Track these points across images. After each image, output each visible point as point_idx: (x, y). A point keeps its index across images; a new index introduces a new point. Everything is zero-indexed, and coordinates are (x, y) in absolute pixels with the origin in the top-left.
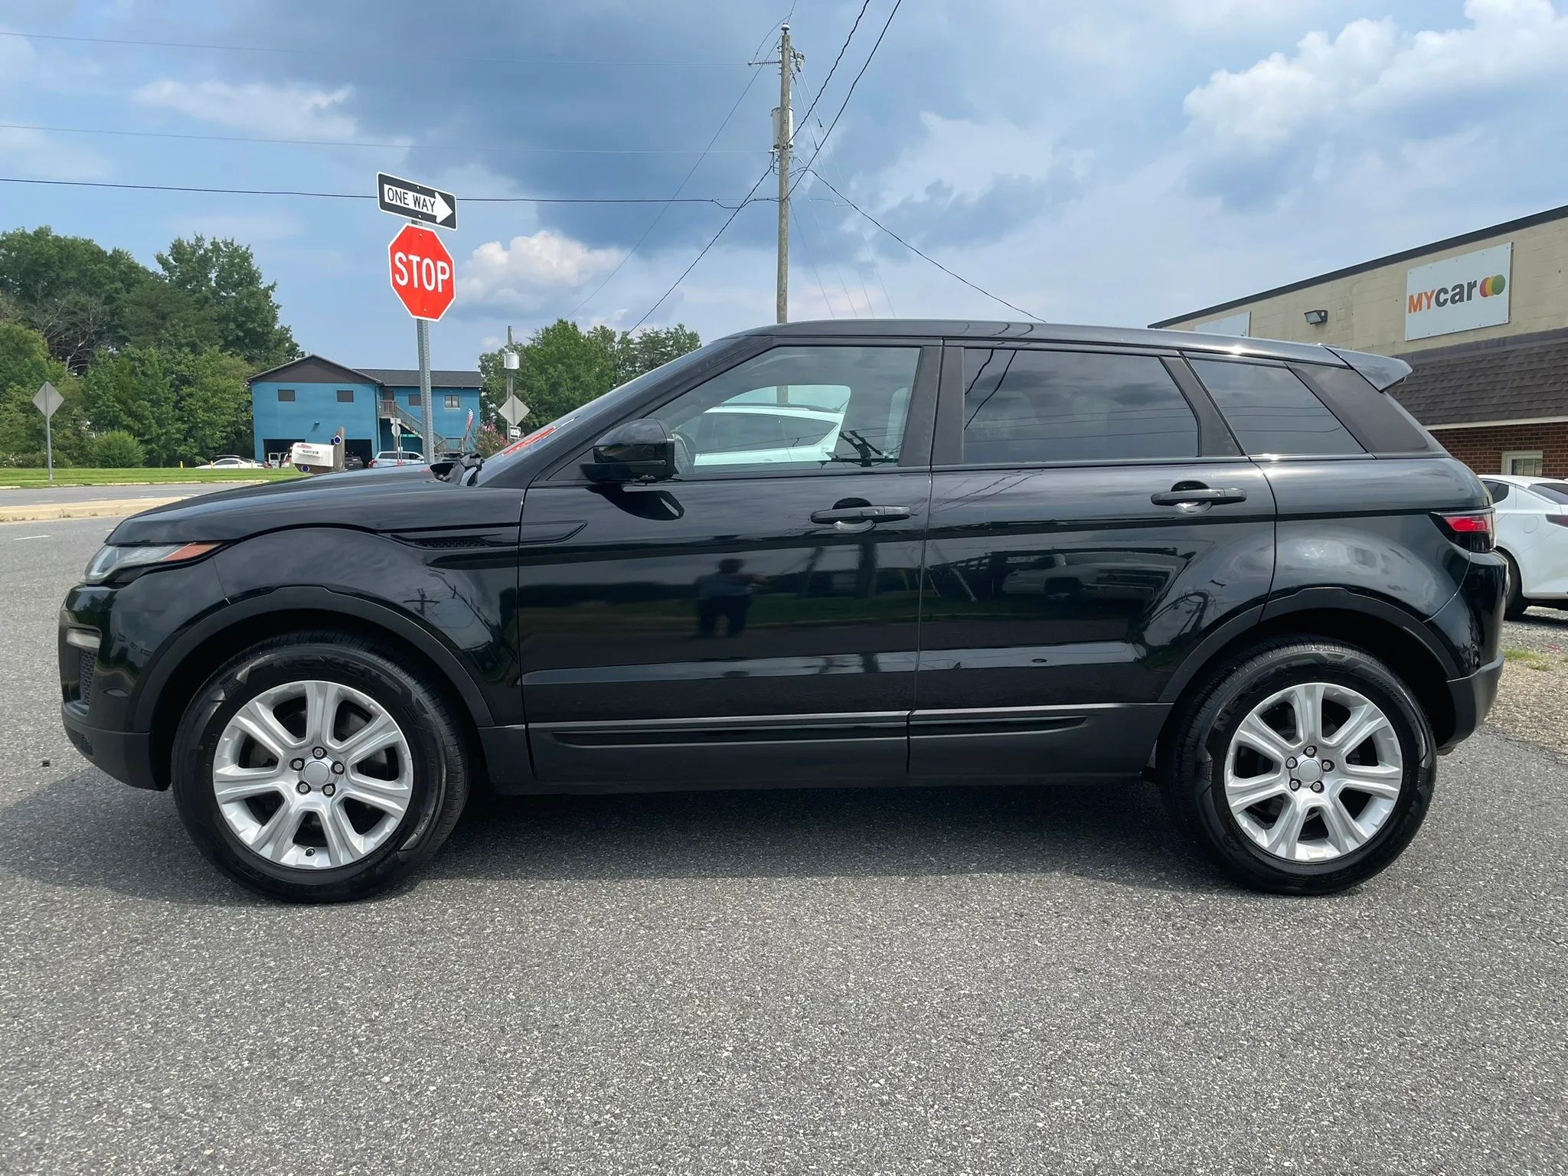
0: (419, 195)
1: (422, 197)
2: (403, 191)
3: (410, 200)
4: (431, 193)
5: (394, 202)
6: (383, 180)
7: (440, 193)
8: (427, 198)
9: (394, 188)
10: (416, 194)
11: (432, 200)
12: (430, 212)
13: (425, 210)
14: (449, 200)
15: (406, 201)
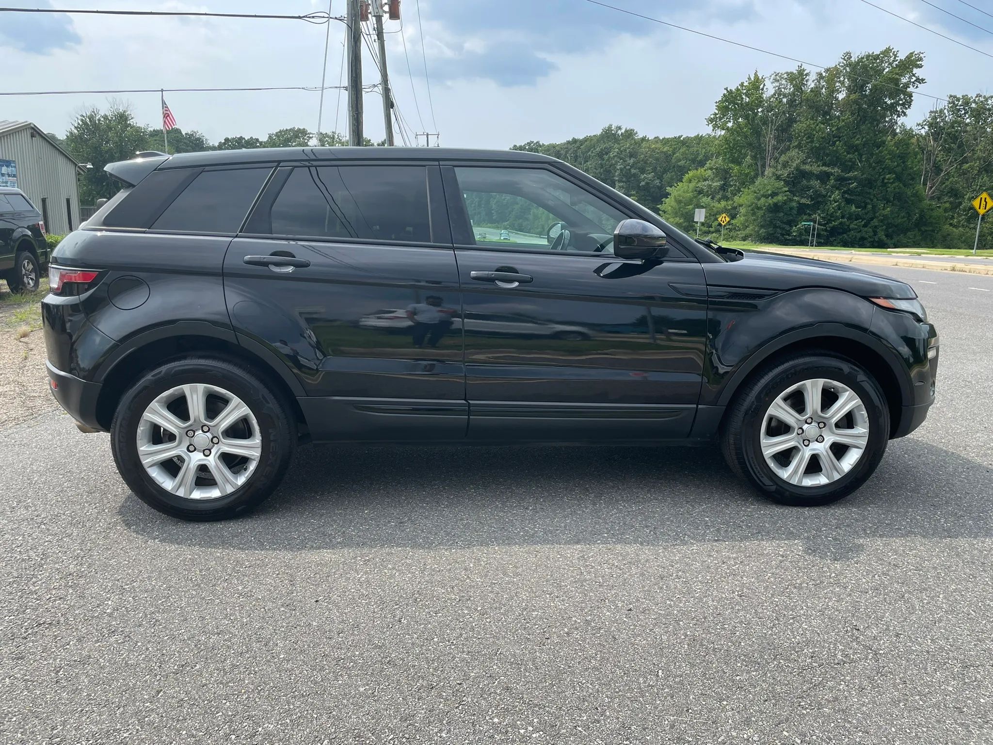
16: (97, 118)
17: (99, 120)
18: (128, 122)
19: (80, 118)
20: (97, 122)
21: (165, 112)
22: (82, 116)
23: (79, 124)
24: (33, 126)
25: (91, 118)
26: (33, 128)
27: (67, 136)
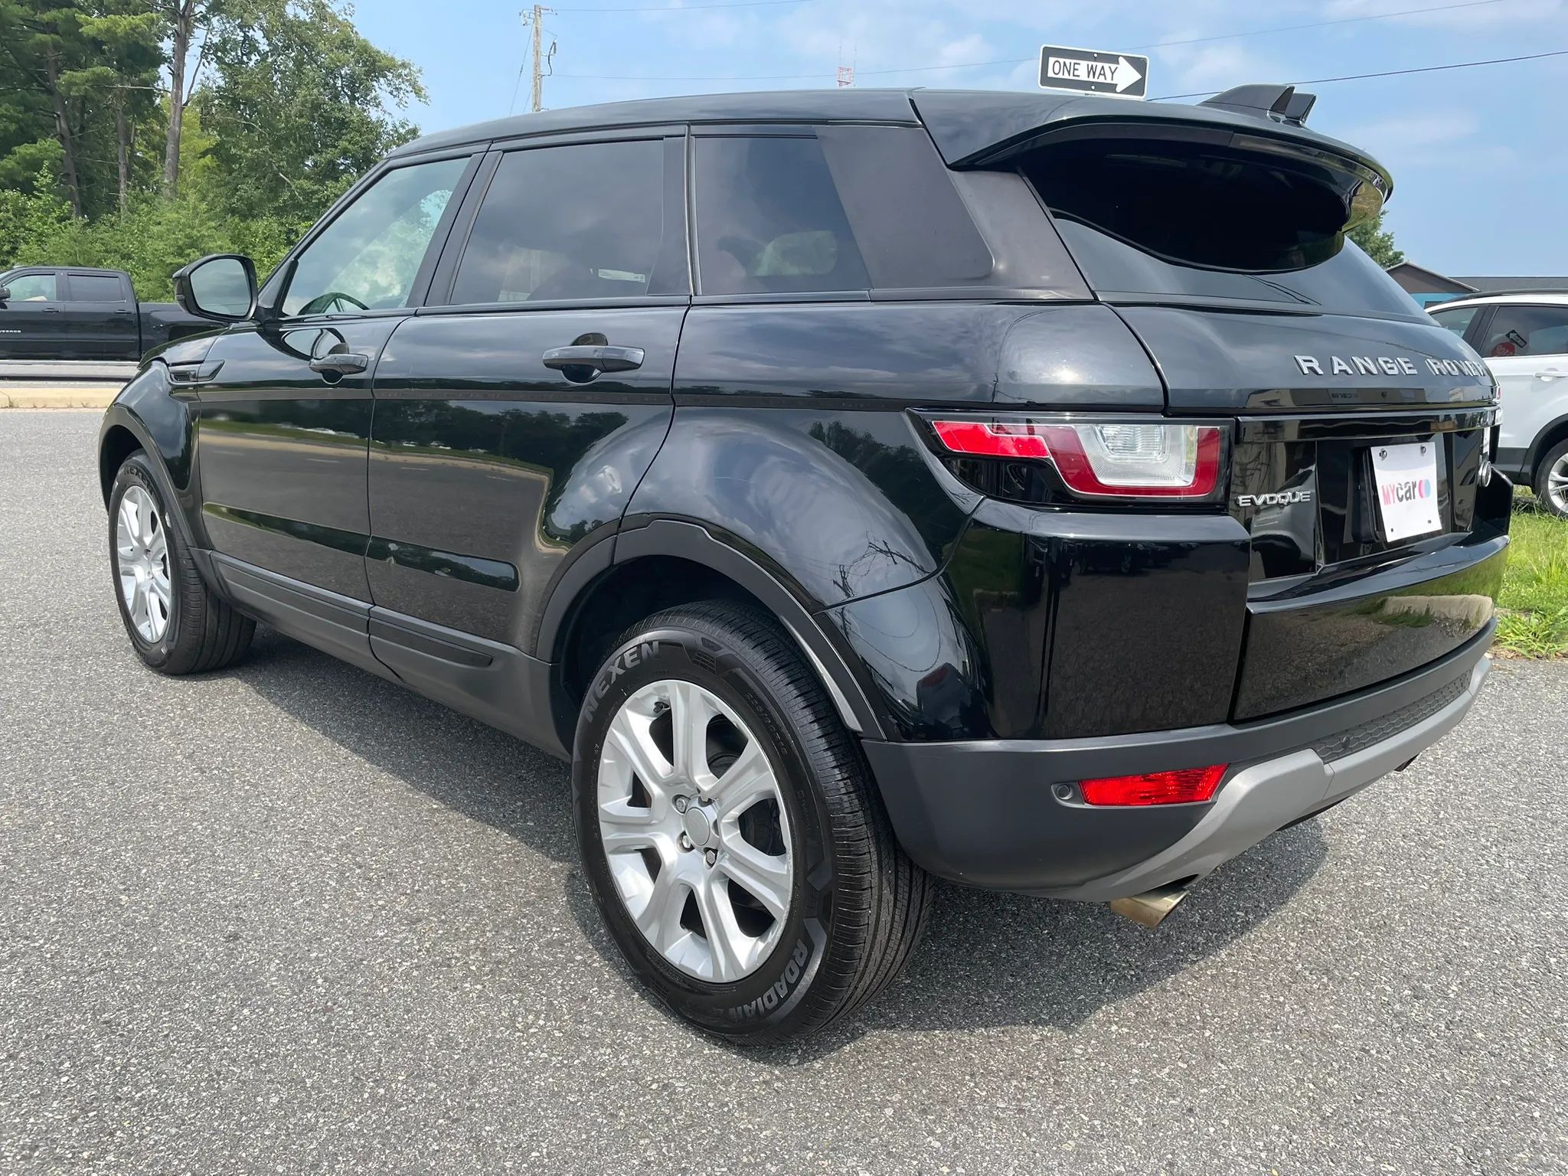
0: (1094, 64)
1: (1100, 65)
2: (1073, 61)
3: (1082, 71)
4: (1113, 59)
5: (1060, 76)
6: (1048, 52)
7: (1125, 57)
8: (1106, 66)
9: (1062, 60)
10: (1090, 63)
11: (1113, 66)
12: (1109, 81)
13: (1102, 79)
14: (1139, 64)
15: (1076, 73)
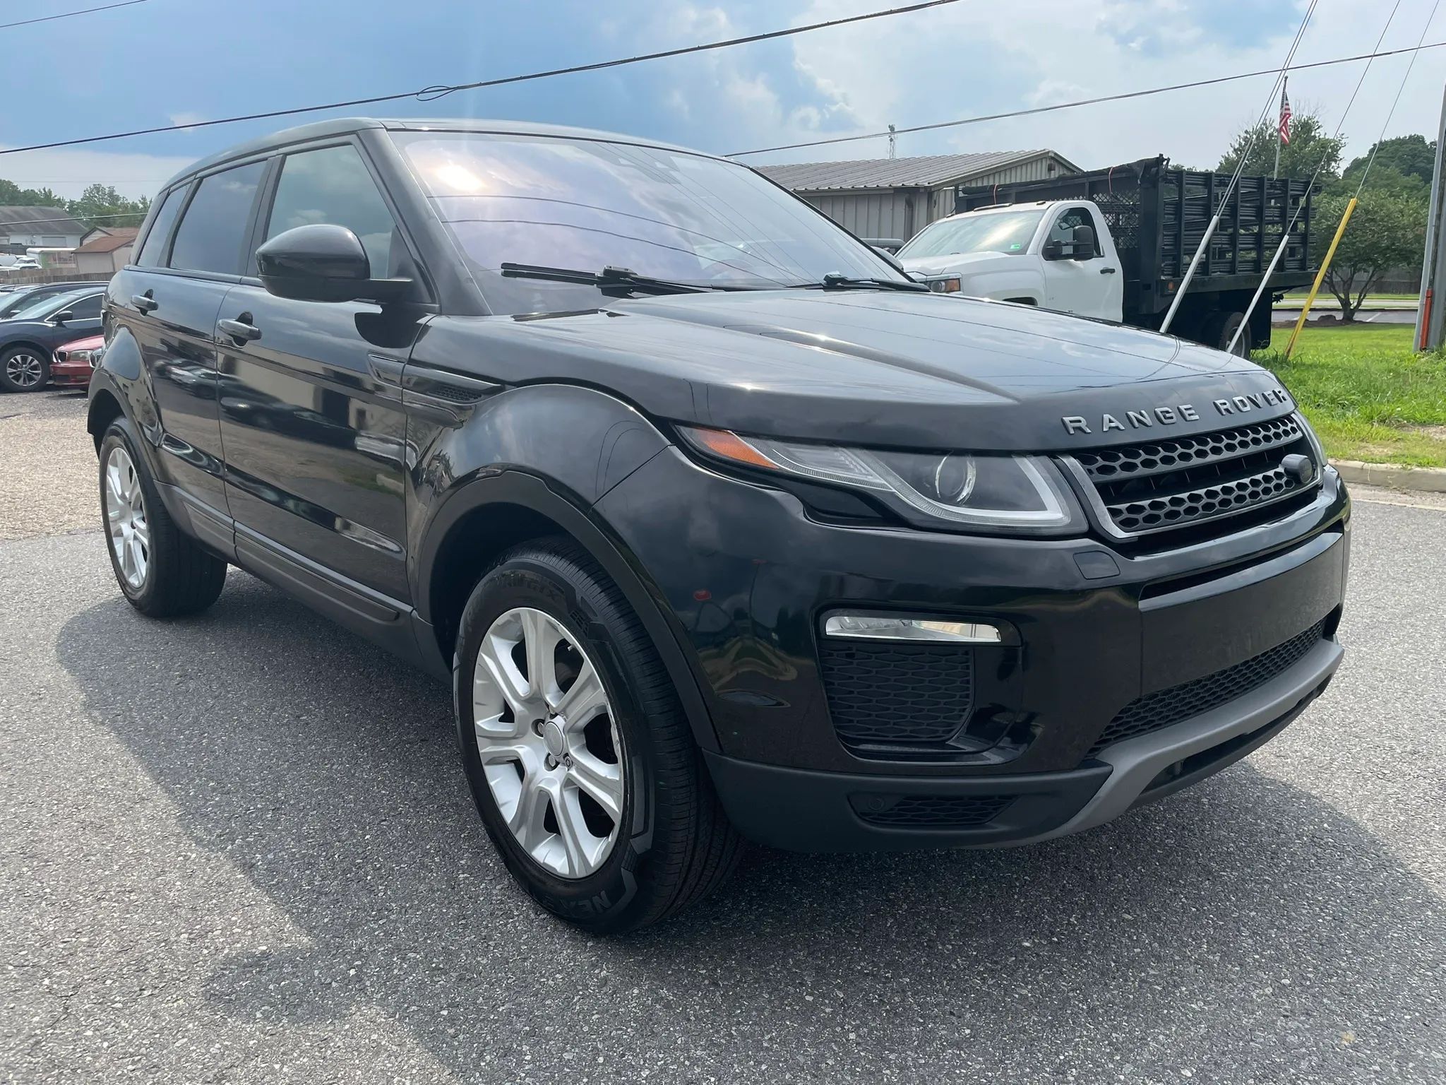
16: (1269, 132)
17: (1271, 135)
18: (1313, 134)
19: (1243, 135)
20: (1267, 138)
21: (1284, 112)
22: (1246, 132)
23: (1240, 144)
24: (1053, 155)
25: (1260, 133)
26: (1052, 158)
27: (1221, 164)
